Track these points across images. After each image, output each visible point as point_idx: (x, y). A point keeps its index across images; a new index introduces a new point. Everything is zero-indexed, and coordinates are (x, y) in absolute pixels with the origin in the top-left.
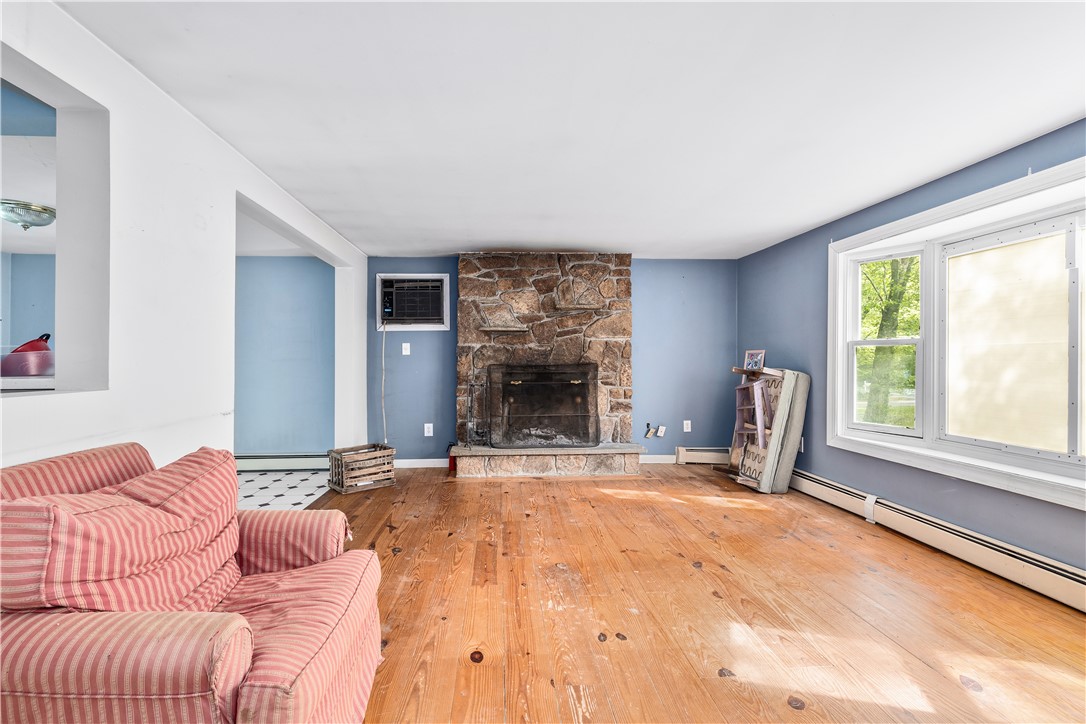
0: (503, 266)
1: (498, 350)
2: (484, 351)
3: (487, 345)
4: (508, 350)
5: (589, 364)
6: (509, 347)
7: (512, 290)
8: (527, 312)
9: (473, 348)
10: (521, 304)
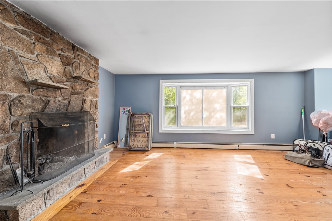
0: (39, 33)
1: (36, 100)
2: (23, 101)
3: (26, 95)
4: (43, 101)
5: (86, 111)
6: (44, 99)
7: (45, 55)
8: (56, 74)
9: (11, 96)
10: (53, 68)
